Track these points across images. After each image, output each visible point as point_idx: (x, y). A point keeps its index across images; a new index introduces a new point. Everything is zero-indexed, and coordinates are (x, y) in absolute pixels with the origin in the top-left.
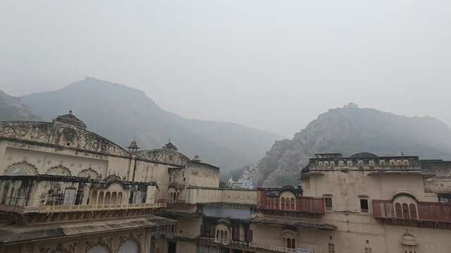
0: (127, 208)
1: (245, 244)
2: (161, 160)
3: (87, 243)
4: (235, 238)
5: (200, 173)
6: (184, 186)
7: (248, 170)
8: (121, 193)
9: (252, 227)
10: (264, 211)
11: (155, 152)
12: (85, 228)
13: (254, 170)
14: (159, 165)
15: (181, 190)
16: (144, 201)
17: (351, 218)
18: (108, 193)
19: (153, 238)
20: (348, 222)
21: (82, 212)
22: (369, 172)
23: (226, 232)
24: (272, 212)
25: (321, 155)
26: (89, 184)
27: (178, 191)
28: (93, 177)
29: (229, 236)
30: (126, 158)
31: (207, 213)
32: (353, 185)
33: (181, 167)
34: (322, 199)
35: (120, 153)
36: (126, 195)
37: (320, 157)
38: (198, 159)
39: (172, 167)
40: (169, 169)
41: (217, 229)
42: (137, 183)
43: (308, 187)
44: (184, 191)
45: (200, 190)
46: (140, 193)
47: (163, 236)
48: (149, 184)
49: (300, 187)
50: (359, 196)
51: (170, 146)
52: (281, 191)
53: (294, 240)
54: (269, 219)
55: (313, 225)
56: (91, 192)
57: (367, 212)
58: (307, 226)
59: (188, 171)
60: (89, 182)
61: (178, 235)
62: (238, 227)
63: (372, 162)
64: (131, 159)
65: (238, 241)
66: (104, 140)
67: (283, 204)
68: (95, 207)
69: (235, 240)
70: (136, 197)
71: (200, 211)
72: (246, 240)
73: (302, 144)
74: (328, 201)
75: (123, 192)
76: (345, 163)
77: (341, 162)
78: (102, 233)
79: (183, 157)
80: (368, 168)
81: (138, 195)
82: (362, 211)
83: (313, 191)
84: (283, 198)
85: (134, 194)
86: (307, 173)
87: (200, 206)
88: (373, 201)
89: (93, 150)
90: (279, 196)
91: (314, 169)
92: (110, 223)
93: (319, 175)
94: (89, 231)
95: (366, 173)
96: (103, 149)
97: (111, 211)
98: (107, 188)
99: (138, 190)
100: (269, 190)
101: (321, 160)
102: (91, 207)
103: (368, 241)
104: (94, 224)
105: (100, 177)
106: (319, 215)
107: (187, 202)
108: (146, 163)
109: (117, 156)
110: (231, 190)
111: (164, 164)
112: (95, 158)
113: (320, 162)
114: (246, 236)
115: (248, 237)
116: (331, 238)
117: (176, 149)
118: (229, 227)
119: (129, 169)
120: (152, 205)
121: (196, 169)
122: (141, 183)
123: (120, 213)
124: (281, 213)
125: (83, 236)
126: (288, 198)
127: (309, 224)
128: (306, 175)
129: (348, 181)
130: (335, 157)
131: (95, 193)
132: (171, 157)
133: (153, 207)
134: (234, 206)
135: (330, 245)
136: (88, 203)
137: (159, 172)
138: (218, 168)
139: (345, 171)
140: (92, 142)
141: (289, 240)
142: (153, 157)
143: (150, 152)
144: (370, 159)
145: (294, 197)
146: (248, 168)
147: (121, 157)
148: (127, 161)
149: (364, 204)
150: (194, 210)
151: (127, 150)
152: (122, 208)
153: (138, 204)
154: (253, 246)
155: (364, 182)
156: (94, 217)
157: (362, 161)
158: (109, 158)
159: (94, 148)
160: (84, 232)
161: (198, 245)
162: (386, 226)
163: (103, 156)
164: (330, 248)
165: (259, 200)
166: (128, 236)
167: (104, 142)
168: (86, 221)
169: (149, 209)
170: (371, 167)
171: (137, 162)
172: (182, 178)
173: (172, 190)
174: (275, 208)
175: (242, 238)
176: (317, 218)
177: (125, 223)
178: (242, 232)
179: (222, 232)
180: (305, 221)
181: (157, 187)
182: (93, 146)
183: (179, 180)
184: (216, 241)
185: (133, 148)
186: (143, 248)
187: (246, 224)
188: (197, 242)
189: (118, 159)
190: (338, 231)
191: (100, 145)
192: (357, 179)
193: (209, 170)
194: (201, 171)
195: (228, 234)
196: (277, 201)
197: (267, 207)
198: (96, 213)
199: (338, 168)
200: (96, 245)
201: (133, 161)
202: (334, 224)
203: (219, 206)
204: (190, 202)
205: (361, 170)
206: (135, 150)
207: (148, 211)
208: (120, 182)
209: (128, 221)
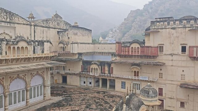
0: (32, 56)
1: (109, 75)
2: (52, 26)
3: (10, 77)
4: (103, 72)
5: (79, 34)
6: (69, 42)
7: (112, 31)
8: (26, 47)
9: (112, 65)
10: (120, 56)
11: (47, 21)
12: (7, 69)
13: (116, 31)
14: (51, 29)
15: (67, 45)
16: (43, 52)
17: (175, 58)
18: (18, 48)
19: (52, 74)
20: (172, 60)
21: (4, 60)
22: (190, 28)
23: (97, 69)
24: (125, 56)
25: (159, 18)
26: (5, 42)
27: (65, 46)
28: (7, 38)
29: (99, 71)
30: (27, 25)
31: (85, 58)
32: (178, 37)
33: (65, 30)
34: (157, 47)
35: (23, 21)
36: (31, 48)
37: (158, 20)
38: (77, 25)
39: (60, 30)
40: (58, 32)
41: (91, 67)
42: (37, 41)
43: (149, 40)
44: (69, 45)
45: (80, 45)
46: (39, 47)
47: (58, 73)
48: (45, 41)
49: (144, 40)
50: (181, 44)
51: (57, 16)
52: (131, 43)
53: (138, 72)
54: (123, 60)
55: (150, 62)
56: (7, 47)
57: (185, 54)
58: (146, 63)
59: (71, 32)
60: (4, 41)
61: (68, 71)
62: (104, 66)
63: (192, 22)
64: (31, 25)
65: (105, 73)
66: (10, 13)
67: (132, 51)
68: (11, 56)
69: (103, 73)
70: (37, 50)
71: (80, 57)
72: (109, 73)
73: (149, 12)
74: (161, 48)
75: (28, 47)
76: (174, 23)
77: (172, 23)
78: (18, 72)
79: (67, 24)
80: (189, 26)
81: (38, 49)
82: (182, 53)
83: (152, 42)
84: (132, 48)
85: (36, 48)
86: (149, 31)
87: (80, 54)
88: (190, 47)
89: (4, 20)
90: (130, 47)
91: (153, 28)
92: (23, 65)
93: (156, 32)
94: (9, 71)
95: (187, 29)
96: (10, 19)
97: (22, 59)
98: (17, 44)
99: (38, 45)
100: (124, 43)
101: (158, 22)
102: (8, 56)
103: (183, 71)
104: (12, 67)
105: (11, 38)
106: (154, 57)
107: (71, 52)
108: (42, 28)
109: (21, 24)
110: (100, 44)
111: (54, 28)
112: (6, 25)
113: (157, 23)
114: (109, 71)
115: (111, 71)
116: (161, 70)
117: (61, 18)
118: (98, 66)
119: (31, 32)
120: (48, 54)
121: (76, 31)
122: (39, 41)
123: (28, 60)
124: (131, 56)
125: (7, 73)
126: (135, 48)
127: (148, 62)
128: (148, 32)
129: (175, 35)
130: (168, 20)
131: (10, 48)
132: (58, 24)
133: (49, 55)
134: (102, 53)
135: (160, 74)
136: (6, 54)
137: (52, 34)
138: (91, 30)
139: (174, 28)
140: (2, 14)
141: (135, 72)
142: (46, 24)
143: (43, 21)
144: (191, 19)
145: (140, 47)
146: (112, 30)
147: (24, 24)
148: (29, 26)
149: (184, 49)
150: (77, 57)
151: (28, 19)
152: (29, 56)
153: (39, 54)
154: (113, 76)
155: (185, 35)
156: (12, 62)
157: (185, 21)
158: (16, 25)
159: (4, 18)
160: (7, 71)
161: (80, 77)
162: (195, 61)
163: (12, 24)
164: (160, 75)
165: (117, 49)
166: (35, 73)
167: (11, 14)
168: (8, 65)
169: (47, 57)
170: (191, 25)
171: (36, 27)
172: (67, 37)
173: (61, 45)
174: (127, 54)
175: (107, 72)
176: (153, 59)
177: (32, 66)
178: (107, 68)
179: (95, 69)
180: (145, 61)
181: (51, 43)
182: (4, 17)
183: (65, 39)
184: (91, 74)
185: (32, 18)
186: (46, 79)
187: (109, 64)
188: (79, 75)
189: (22, 25)
190: (166, 66)
191: (8, 16)
192: (181, 33)
193: (85, 32)
194: (79, 32)
195: (98, 70)
196: (128, 49)
197: (122, 54)
198: (13, 60)
199: (170, 27)
200: (16, 78)
201: (33, 27)
202: (164, 62)
203: (93, 54)
204: (74, 52)
205: (185, 27)
206: (33, 19)
207: (46, 58)
208: (25, 41)
209: (34, 64)
